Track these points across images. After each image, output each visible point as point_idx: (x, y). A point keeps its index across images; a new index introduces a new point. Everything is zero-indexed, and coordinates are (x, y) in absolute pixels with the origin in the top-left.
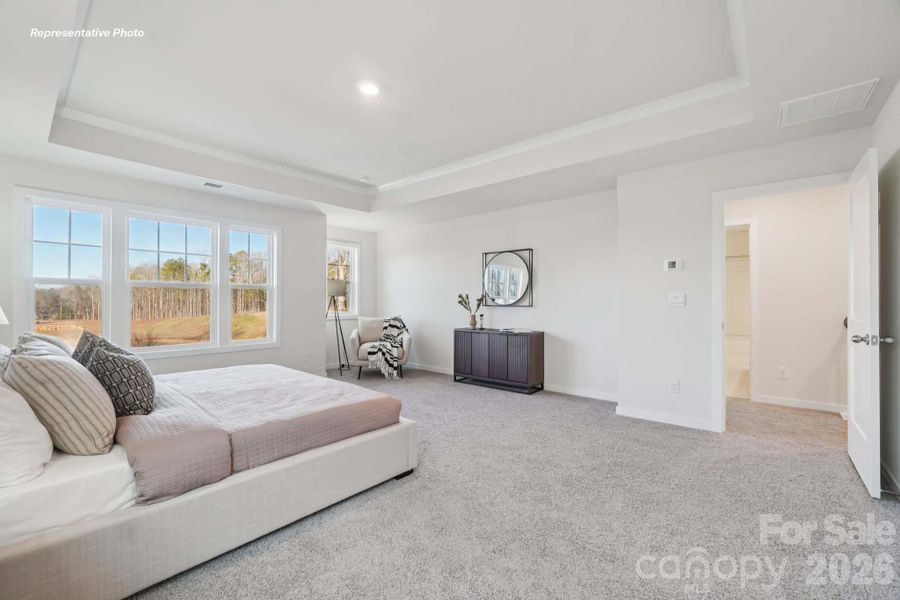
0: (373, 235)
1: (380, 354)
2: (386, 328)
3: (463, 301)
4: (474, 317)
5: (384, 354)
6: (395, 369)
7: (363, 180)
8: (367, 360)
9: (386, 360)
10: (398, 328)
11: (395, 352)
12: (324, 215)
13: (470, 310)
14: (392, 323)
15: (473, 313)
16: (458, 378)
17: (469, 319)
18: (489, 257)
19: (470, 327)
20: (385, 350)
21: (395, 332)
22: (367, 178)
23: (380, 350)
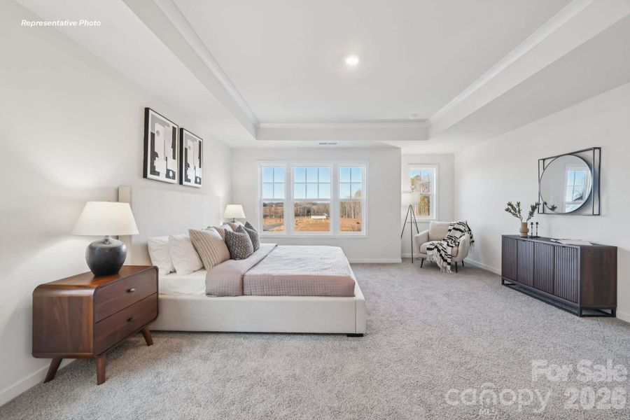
0: (451, 156)
1: (436, 250)
2: (450, 230)
3: (513, 209)
4: (525, 225)
5: (439, 251)
6: (449, 264)
7: (411, 118)
8: (426, 254)
9: (441, 255)
10: (462, 231)
11: (449, 250)
12: (400, 148)
13: (520, 218)
14: (457, 226)
15: (524, 221)
16: (506, 282)
17: (520, 226)
18: (547, 162)
19: (520, 234)
20: (440, 248)
21: (458, 234)
22: (415, 115)
23: (436, 247)
